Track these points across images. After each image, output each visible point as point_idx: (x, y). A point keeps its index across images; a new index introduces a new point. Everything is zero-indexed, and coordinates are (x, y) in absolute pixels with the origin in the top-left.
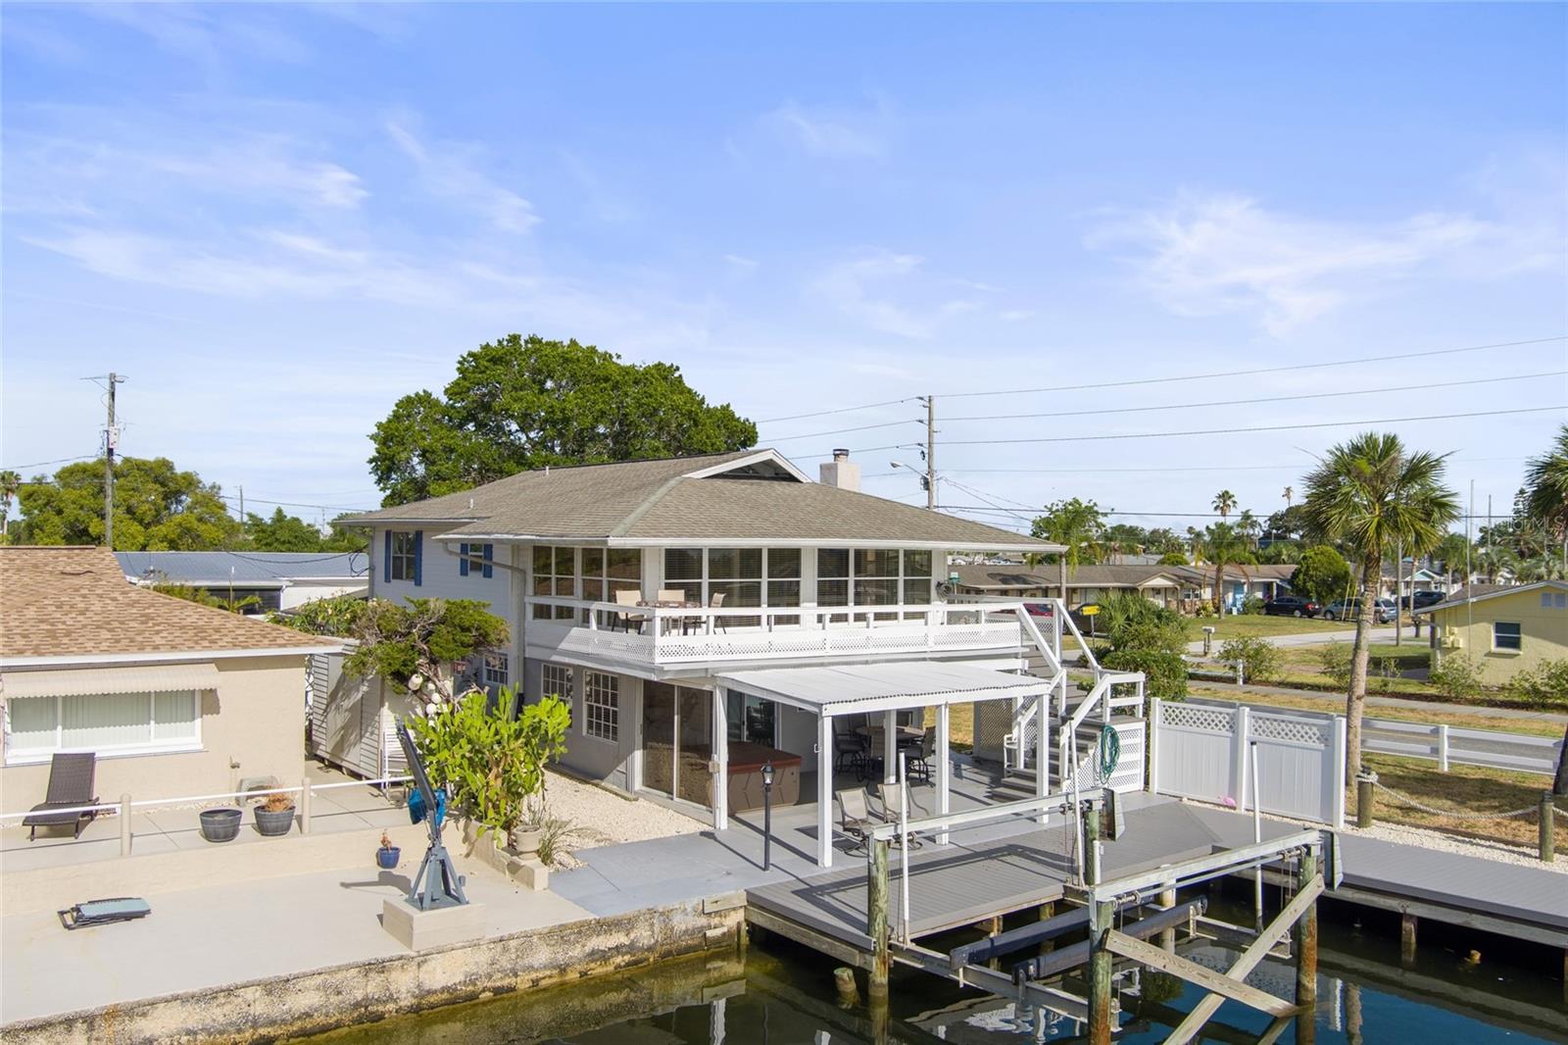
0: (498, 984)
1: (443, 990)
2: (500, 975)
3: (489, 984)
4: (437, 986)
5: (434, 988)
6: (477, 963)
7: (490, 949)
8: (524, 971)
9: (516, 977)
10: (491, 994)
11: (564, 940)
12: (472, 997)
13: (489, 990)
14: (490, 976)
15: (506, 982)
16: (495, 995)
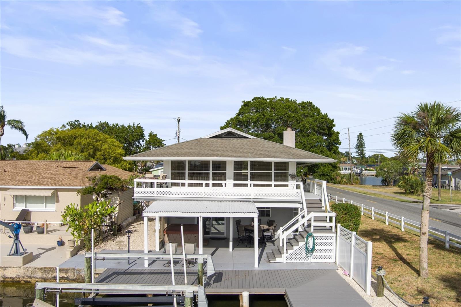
0: (26, 280)
1: (11, 278)
2: (26, 277)
3: (23, 279)
4: (9, 276)
5: (8, 277)
6: (20, 273)
7: (24, 270)
8: (34, 278)
9: (31, 279)
10: (24, 282)
11: (46, 272)
12: (19, 282)
13: (23, 281)
14: (24, 277)
15: (28, 280)
16: (25, 282)
